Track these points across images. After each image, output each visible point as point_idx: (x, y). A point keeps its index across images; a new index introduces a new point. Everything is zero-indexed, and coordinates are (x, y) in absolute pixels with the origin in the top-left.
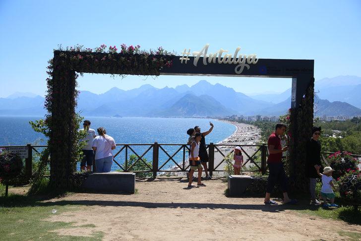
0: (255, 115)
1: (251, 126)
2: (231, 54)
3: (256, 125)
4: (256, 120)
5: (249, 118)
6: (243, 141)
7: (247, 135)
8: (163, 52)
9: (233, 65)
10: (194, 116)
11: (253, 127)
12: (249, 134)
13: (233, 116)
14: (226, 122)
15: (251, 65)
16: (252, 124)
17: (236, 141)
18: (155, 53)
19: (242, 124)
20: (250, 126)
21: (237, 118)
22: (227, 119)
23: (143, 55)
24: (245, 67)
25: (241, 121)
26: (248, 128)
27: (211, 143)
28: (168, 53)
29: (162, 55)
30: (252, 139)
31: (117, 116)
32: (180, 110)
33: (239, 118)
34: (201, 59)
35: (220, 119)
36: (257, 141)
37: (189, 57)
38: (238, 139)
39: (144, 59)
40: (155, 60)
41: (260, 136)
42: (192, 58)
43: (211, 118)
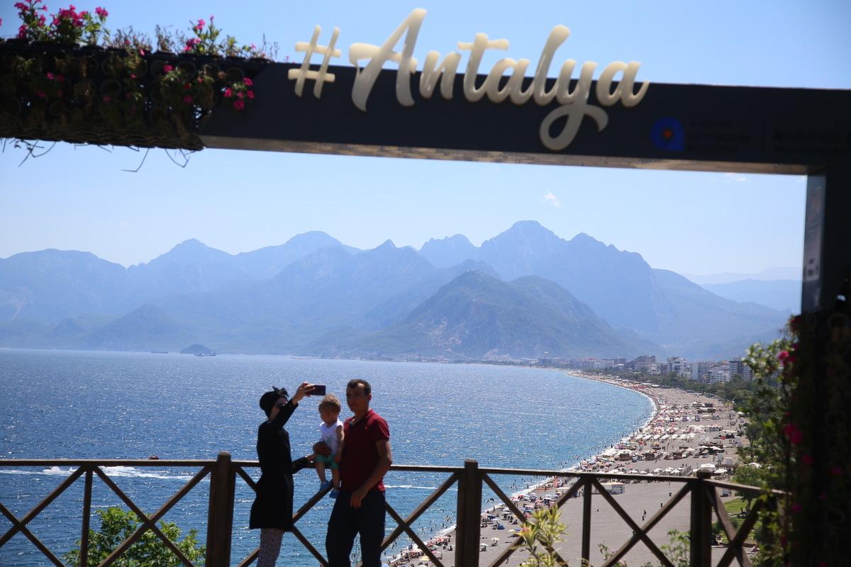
0: (727, 358)
1: (710, 400)
2: (524, 60)
3: (728, 395)
4: (728, 376)
5: (702, 368)
6: (677, 456)
7: (692, 435)
8: (218, 41)
9: (534, 110)
10: (489, 355)
11: (716, 403)
12: (698, 432)
13: (641, 359)
14: (611, 383)
15: (616, 109)
16: (712, 392)
17: (649, 457)
18: (177, 48)
19: (673, 394)
20: (704, 400)
21: (653, 367)
22: (617, 369)
23: (119, 52)
24: (588, 121)
25: (671, 378)
26: (698, 406)
27: (468, 464)
28: (238, 46)
29: (212, 58)
30: (712, 452)
31: (197, 349)
32: (437, 332)
33: (663, 368)
34: (387, 79)
35: (589, 370)
36: (731, 457)
37: (331, 69)
38: (657, 448)
39: (125, 72)
40: (172, 75)
41: (745, 442)
42: (346, 75)
43: (556, 365)
